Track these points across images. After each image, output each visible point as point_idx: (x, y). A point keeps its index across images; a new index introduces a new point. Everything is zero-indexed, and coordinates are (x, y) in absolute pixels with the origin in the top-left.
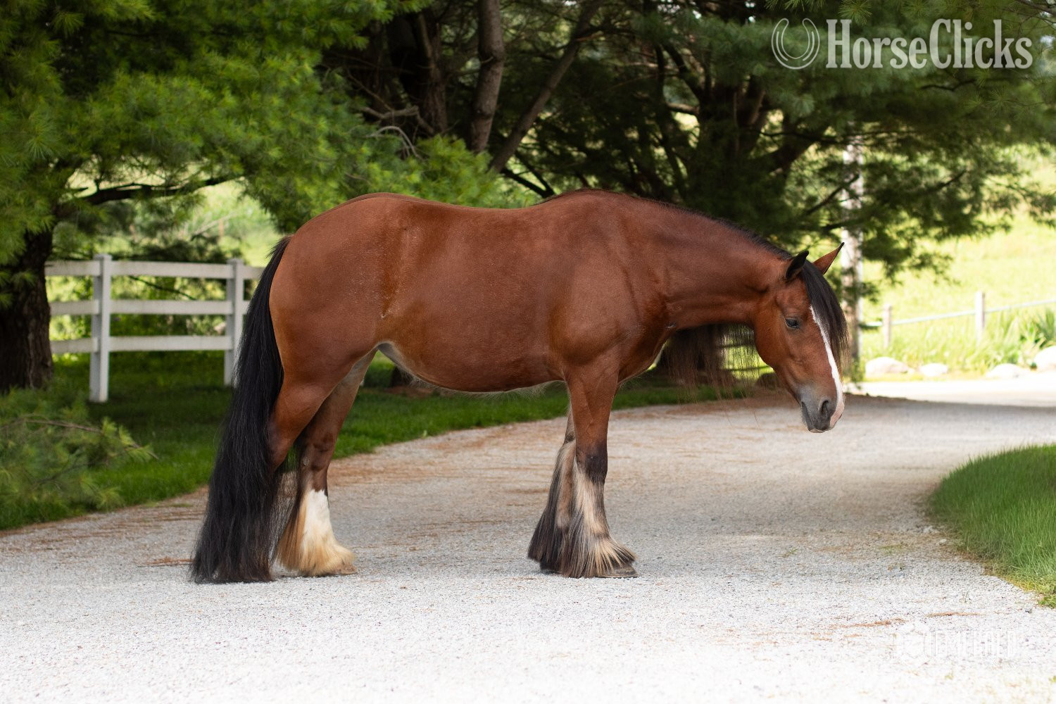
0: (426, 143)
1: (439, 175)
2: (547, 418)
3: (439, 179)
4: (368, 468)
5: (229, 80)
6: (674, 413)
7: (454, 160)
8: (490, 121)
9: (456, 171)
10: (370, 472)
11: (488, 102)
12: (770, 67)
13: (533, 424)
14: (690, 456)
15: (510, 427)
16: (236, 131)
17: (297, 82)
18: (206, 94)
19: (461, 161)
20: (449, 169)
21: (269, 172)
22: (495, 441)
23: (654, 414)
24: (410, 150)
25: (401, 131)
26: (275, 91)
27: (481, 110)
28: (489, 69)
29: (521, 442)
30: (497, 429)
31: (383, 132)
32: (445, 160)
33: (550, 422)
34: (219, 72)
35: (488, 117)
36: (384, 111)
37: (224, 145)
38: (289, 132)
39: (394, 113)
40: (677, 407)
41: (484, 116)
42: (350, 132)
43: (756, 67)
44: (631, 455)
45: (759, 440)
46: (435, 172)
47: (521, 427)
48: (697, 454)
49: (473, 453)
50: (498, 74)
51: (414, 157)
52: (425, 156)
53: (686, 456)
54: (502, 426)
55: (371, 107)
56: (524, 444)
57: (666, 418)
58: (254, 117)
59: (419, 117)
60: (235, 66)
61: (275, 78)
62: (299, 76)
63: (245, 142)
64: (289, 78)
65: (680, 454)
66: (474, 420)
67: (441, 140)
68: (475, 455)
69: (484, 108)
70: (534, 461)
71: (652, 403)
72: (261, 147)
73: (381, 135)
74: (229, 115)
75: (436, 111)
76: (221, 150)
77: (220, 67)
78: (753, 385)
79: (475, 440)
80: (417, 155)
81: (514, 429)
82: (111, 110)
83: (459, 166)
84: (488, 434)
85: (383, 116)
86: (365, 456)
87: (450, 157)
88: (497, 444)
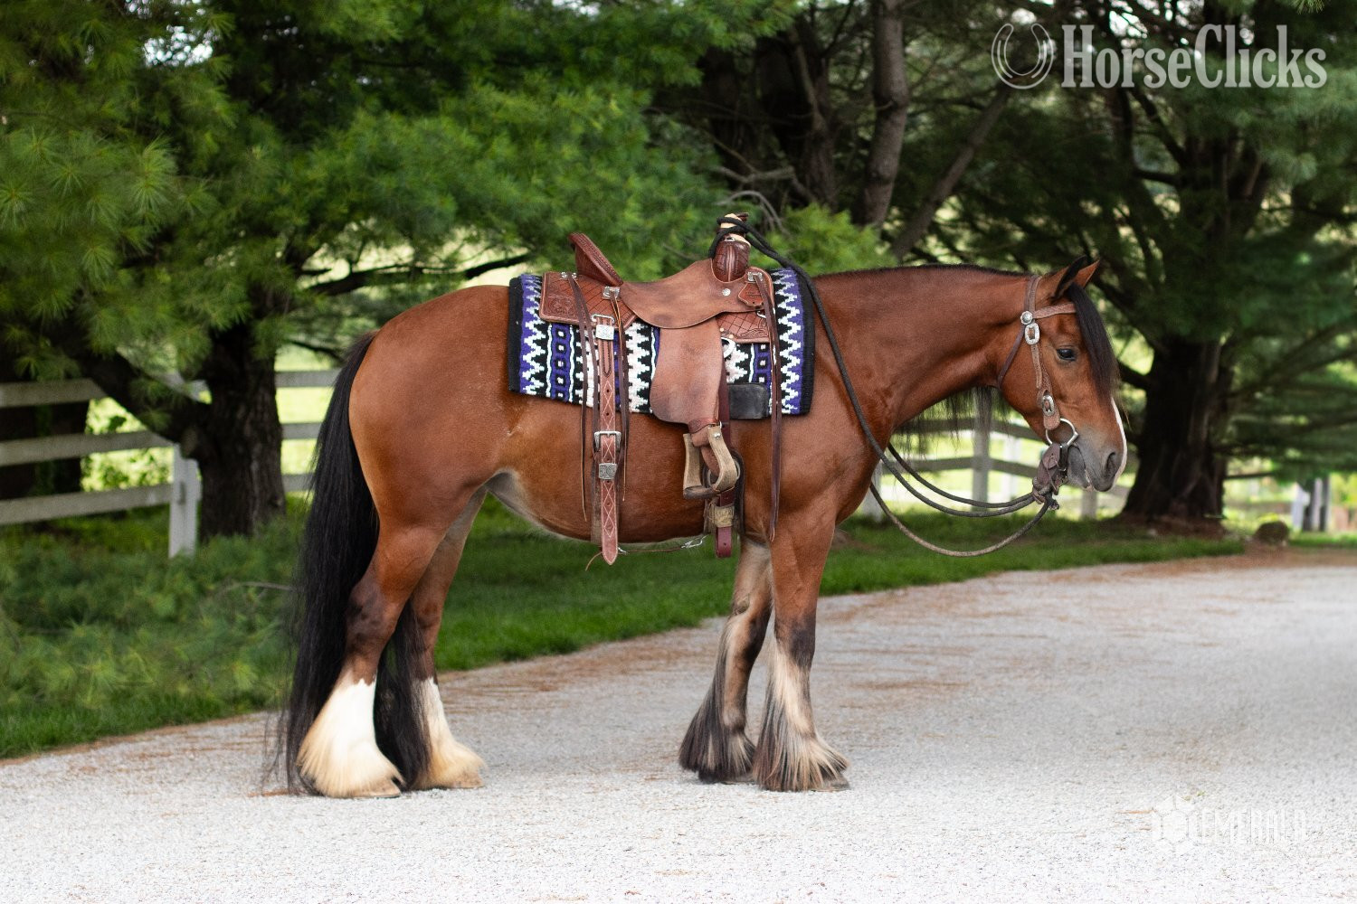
0: (799, 213)
1: (811, 256)
2: (956, 580)
3: (811, 261)
4: (680, 648)
5: (507, 123)
6: (1133, 574)
7: (832, 237)
8: (890, 187)
9: (833, 251)
10: (679, 655)
11: (886, 163)
12: (1259, 116)
13: (935, 588)
14: (1129, 636)
15: (900, 592)
16: (509, 189)
17: (598, 126)
18: (467, 140)
19: (840, 237)
20: (824, 248)
21: (558, 248)
22: (871, 612)
23: (1105, 576)
24: (775, 223)
25: (762, 198)
26: (568, 137)
27: (877, 172)
28: (887, 118)
29: (907, 613)
30: (881, 595)
31: (736, 200)
32: (821, 237)
33: (957, 586)
34: (492, 114)
35: (887, 182)
36: (747, 173)
37: (494, 209)
38: (587, 193)
39: (761, 175)
40: (1139, 567)
41: (881, 180)
42: (681, 196)
43: (1240, 115)
44: (1050, 634)
45: (1233, 613)
46: (806, 252)
47: (917, 593)
48: (1140, 633)
49: (836, 628)
50: (900, 125)
51: (779, 232)
52: (795, 231)
53: (1124, 636)
54: (890, 591)
55: (725, 165)
56: (910, 616)
57: (1118, 581)
58: (539, 172)
59: (795, 182)
60: (514, 104)
61: (568, 123)
62: (602, 118)
63: (521, 206)
64: (587, 122)
65: (1117, 633)
66: (851, 583)
67: (818, 211)
68: (837, 632)
69: (881, 169)
70: (914, 641)
71: (1106, 560)
72: (547, 214)
73: (734, 204)
74: (503, 168)
75: (821, 174)
76: (489, 214)
77: (494, 106)
78: (1248, 538)
79: (845, 610)
80: (784, 230)
81: (906, 595)
82: (341, 162)
83: (837, 245)
84: (866, 602)
85: (745, 180)
86: (684, 632)
87: (825, 232)
88: (872, 617)
